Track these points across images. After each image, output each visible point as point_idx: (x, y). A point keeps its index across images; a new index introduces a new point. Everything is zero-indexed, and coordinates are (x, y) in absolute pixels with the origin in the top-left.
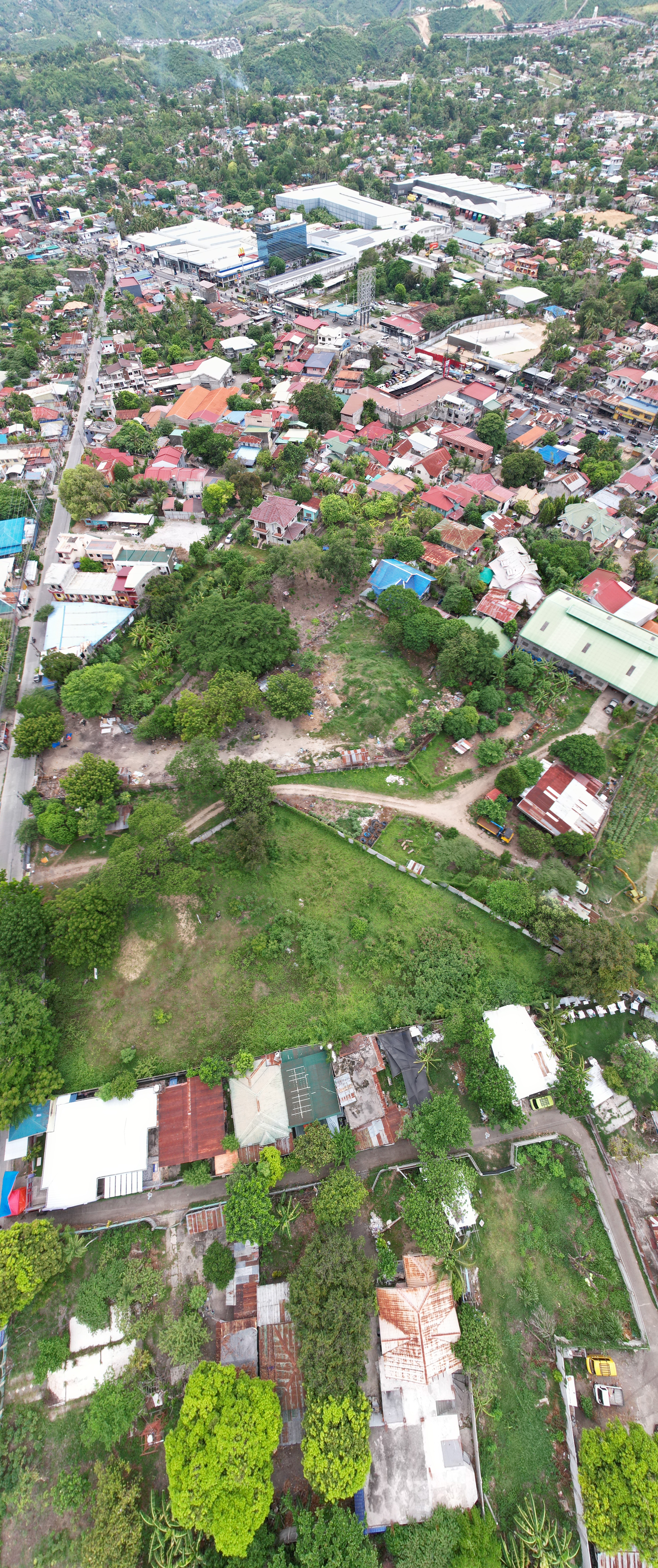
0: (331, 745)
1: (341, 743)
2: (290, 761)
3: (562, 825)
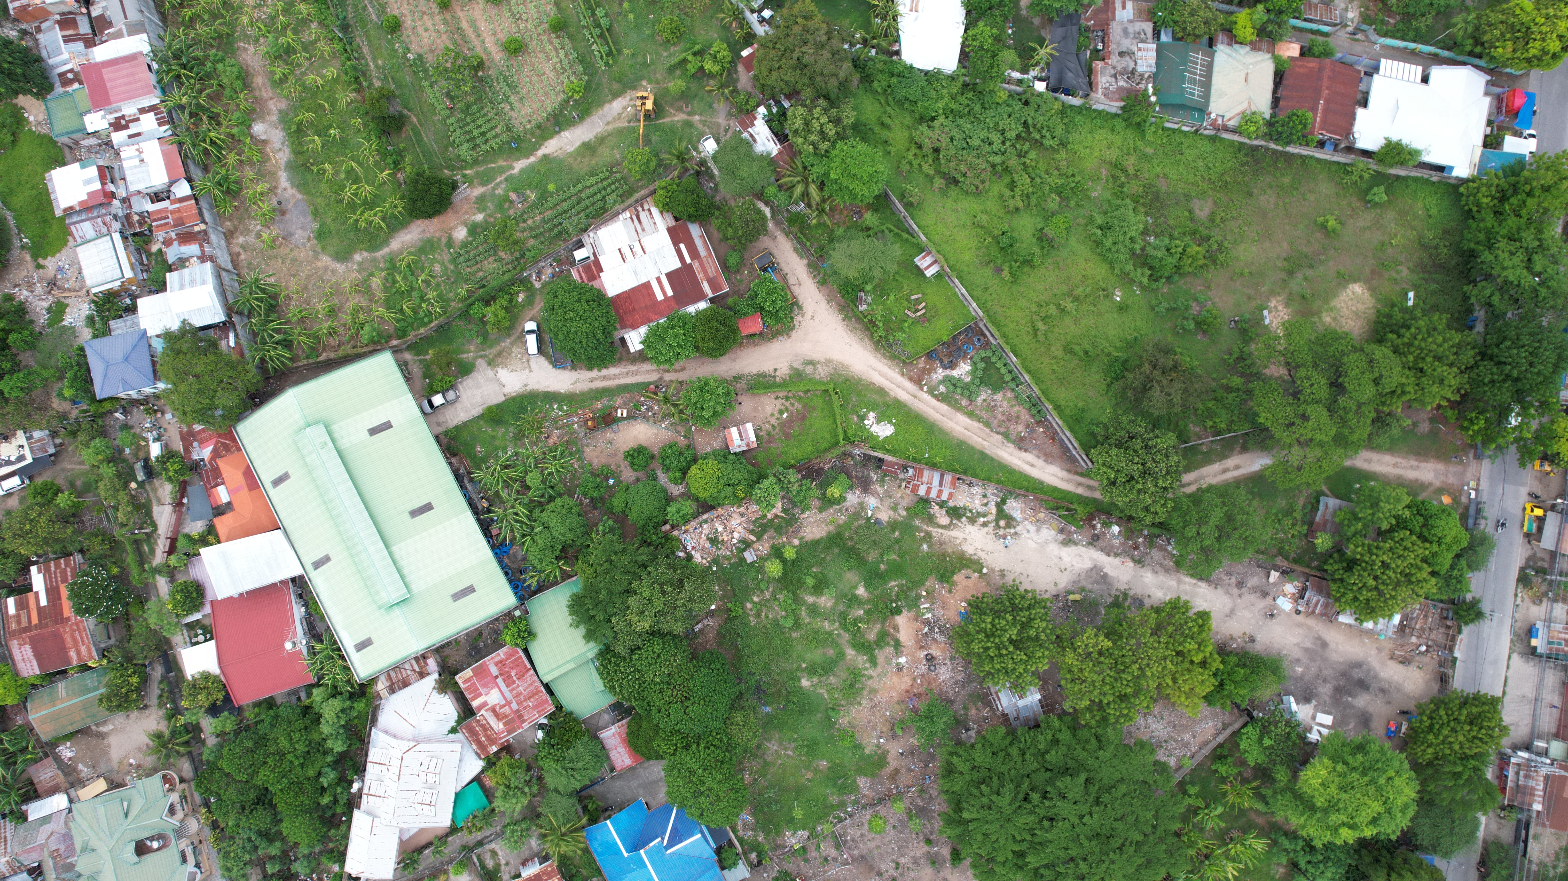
0: (954, 533)
1: (935, 532)
2: (1033, 528)
3: (677, 235)
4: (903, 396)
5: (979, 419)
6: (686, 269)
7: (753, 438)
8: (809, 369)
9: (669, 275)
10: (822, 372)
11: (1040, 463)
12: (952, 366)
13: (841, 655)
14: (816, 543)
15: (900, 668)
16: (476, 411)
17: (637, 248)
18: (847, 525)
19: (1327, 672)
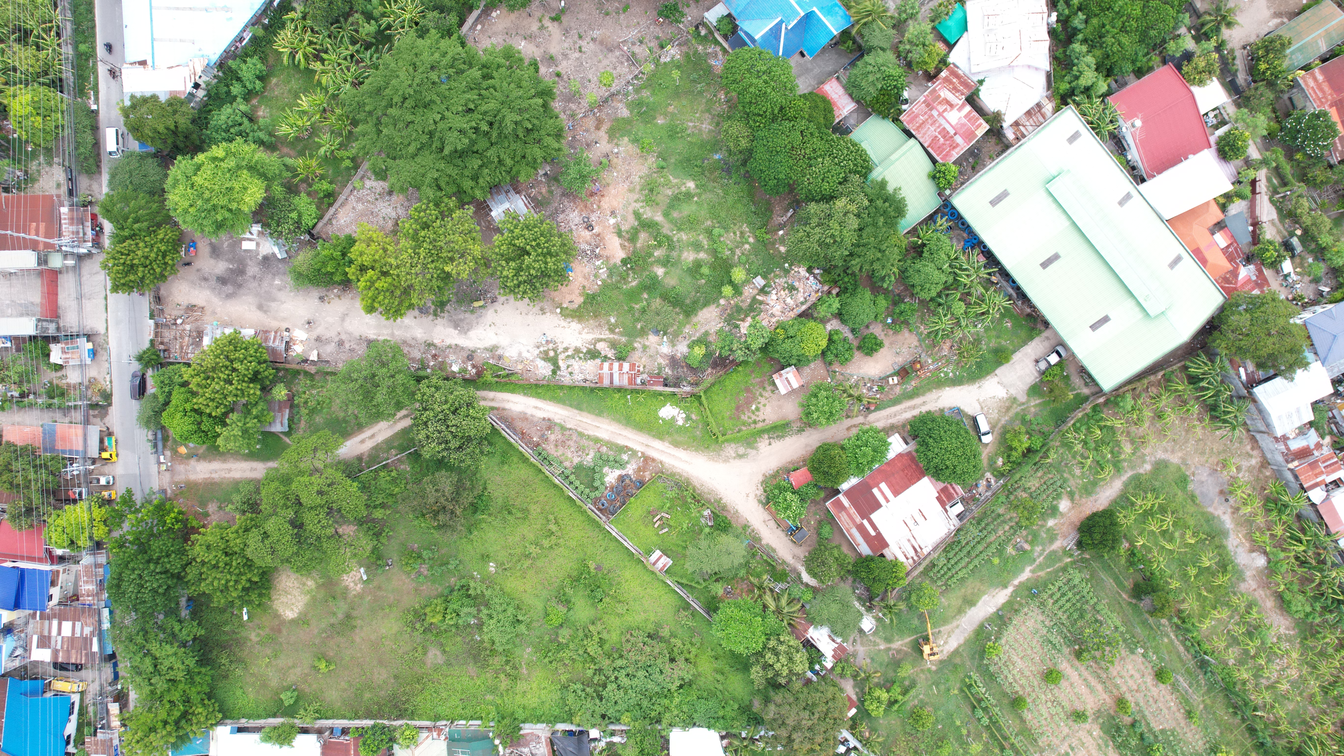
0: (590, 337)
1: (607, 335)
2: (525, 354)
3: (878, 542)
4: (657, 444)
5: (589, 438)
6: (865, 515)
7: (778, 382)
8: (741, 450)
9: (879, 506)
10: (730, 450)
11: (530, 411)
12: (621, 479)
13: (666, 215)
14: (705, 305)
15: (613, 213)
16: (1017, 357)
17: (911, 523)
18: (682, 325)
19: (255, 284)
